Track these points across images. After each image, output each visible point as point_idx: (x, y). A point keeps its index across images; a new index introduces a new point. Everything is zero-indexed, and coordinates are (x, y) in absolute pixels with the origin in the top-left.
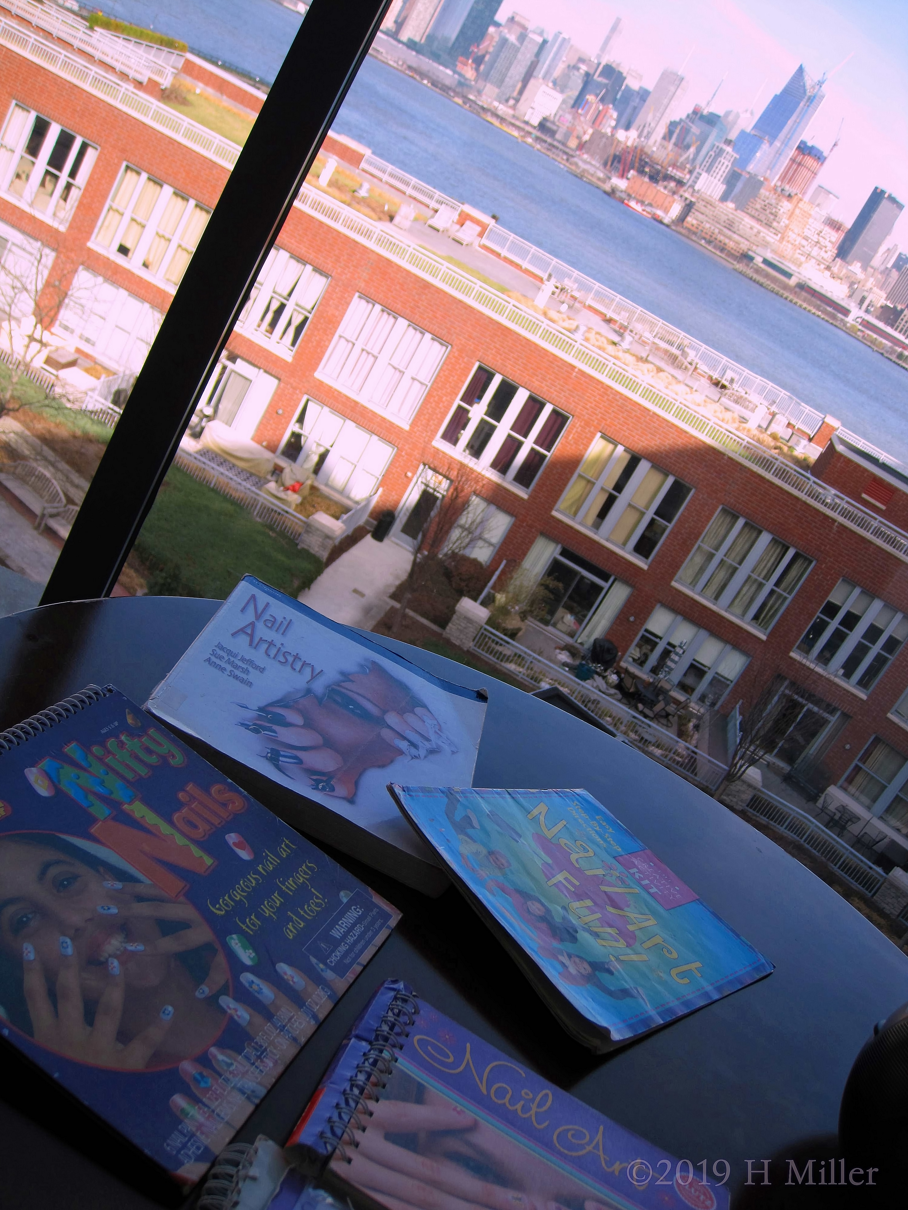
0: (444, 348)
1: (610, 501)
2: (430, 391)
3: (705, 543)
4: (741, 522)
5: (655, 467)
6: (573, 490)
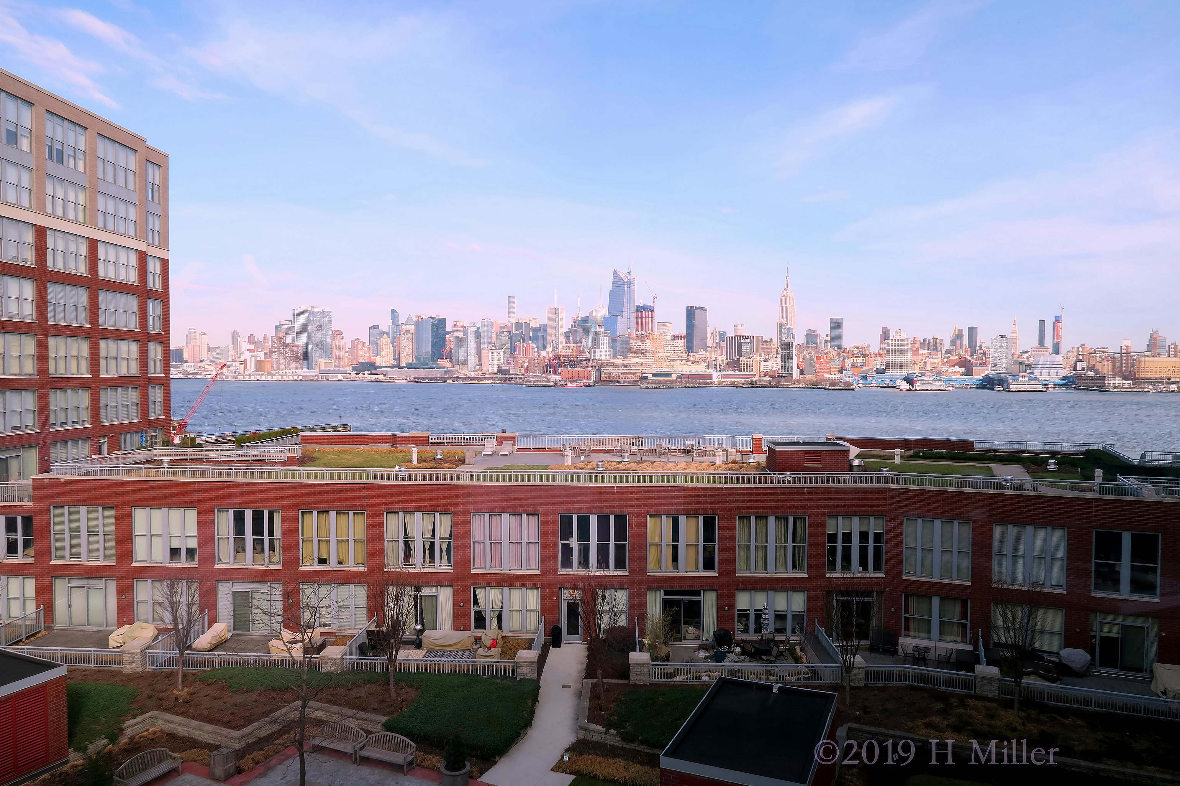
0: (536, 517)
1: (675, 548)
2: (541, 545)
3: (741, 542)
4: (753, 519)
5: (688, 516)
6: (651, 555)
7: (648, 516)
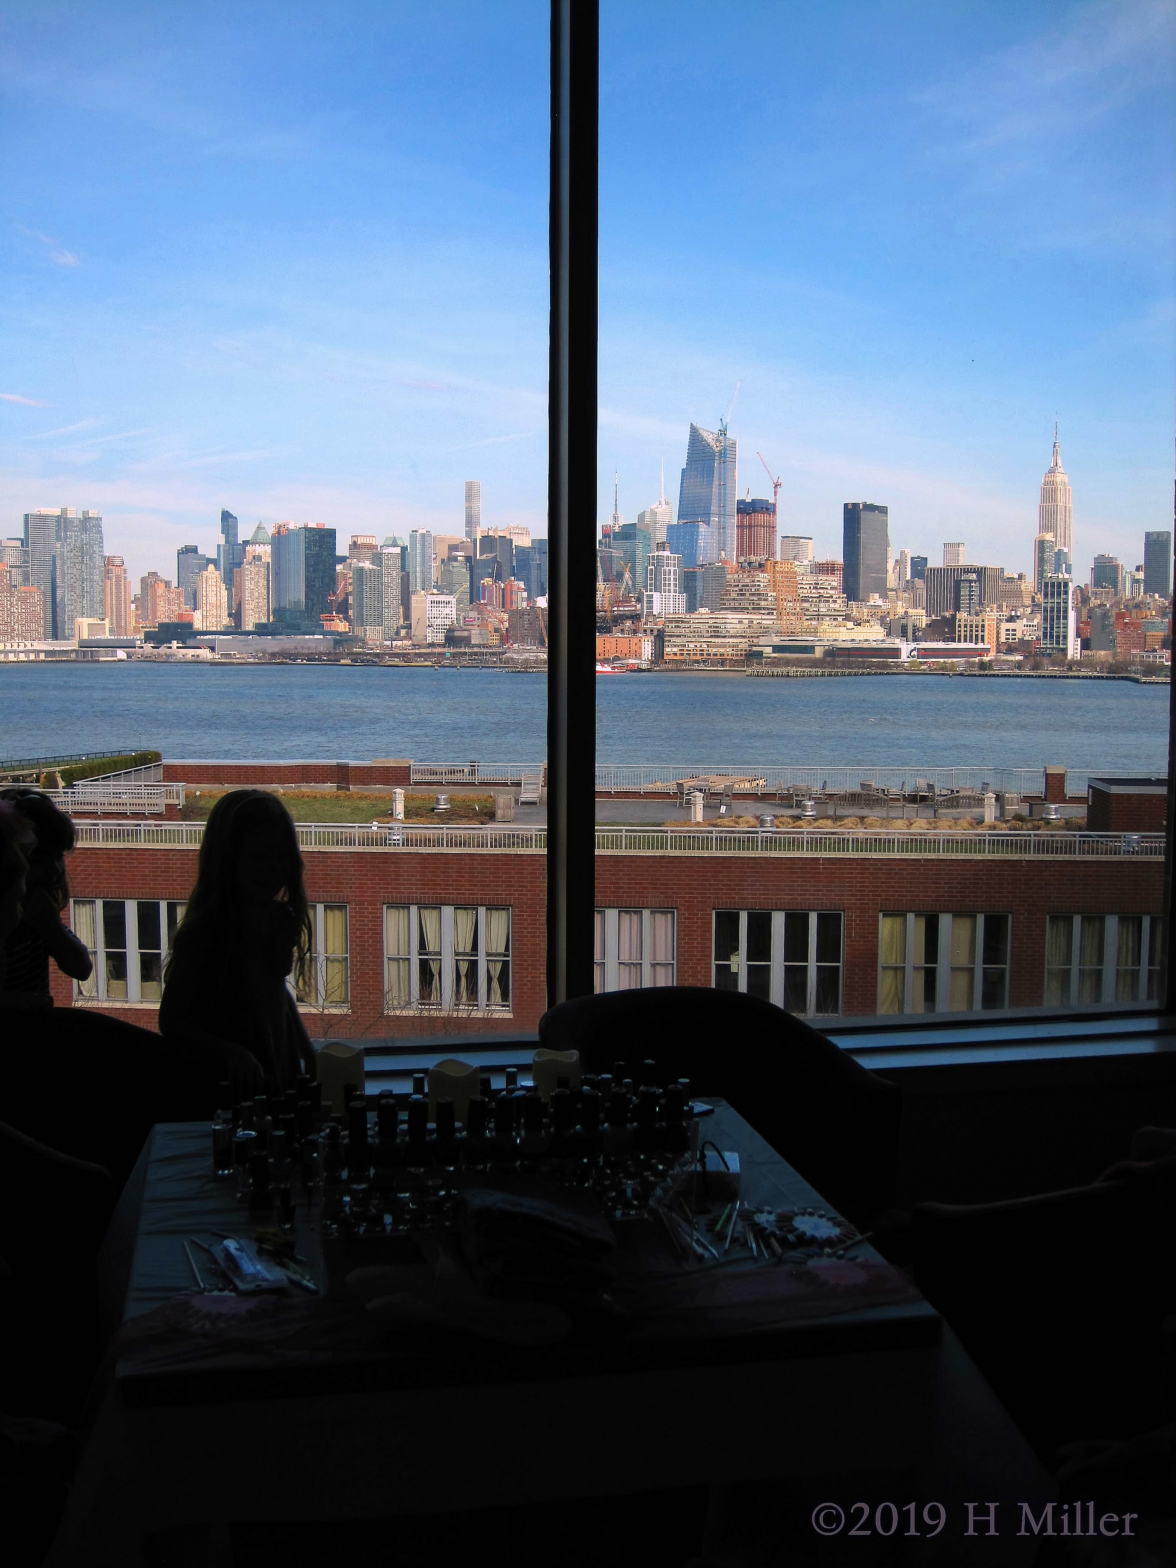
0: (669, 916)
1: (930, 976)
2: (678, 968)
3: (1052, 962)
4: (1077, 920)
5: (957, 914)
6: (885, 984)
7: (881, 915)
